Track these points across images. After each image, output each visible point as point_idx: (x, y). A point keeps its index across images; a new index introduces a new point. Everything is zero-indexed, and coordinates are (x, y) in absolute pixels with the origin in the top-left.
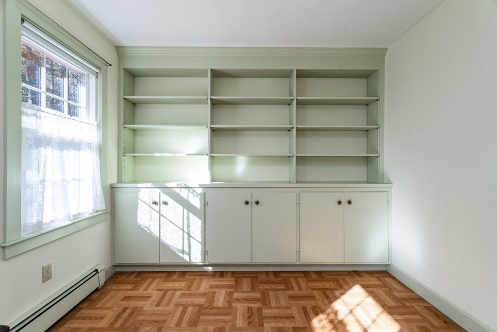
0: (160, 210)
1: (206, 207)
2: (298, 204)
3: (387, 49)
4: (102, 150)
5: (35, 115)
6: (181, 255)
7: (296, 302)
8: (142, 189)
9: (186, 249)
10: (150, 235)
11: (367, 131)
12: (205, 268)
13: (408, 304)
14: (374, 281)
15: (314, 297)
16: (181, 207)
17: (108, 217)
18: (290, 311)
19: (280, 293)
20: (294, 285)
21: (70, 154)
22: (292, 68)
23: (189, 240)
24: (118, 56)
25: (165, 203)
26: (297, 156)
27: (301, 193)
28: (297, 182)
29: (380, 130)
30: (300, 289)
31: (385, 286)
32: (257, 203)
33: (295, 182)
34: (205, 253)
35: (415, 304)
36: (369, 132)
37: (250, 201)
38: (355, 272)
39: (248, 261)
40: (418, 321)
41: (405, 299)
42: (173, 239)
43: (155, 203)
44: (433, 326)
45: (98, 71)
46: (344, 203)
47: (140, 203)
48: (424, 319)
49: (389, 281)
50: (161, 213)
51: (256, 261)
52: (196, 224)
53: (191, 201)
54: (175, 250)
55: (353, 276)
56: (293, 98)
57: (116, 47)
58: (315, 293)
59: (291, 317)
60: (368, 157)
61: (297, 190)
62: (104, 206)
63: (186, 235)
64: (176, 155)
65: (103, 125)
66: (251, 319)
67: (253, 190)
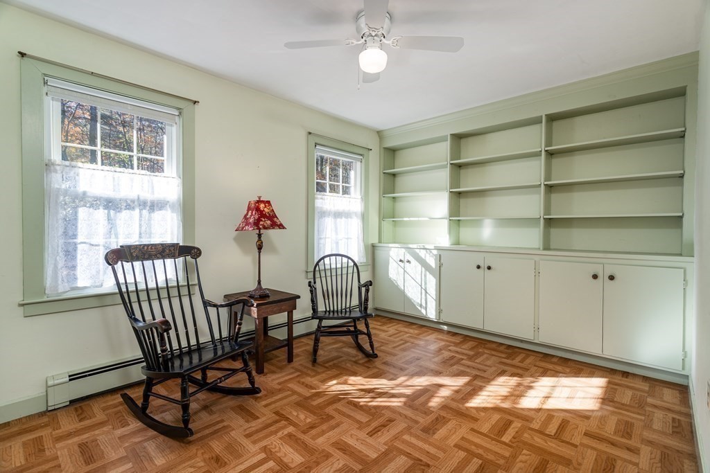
0: (404, 267)
1: (442, 268)
2: (538, 274)
4: (364, 217)
5: (322, 198)
6: (419, 308)
8: (392, 249)
9: (424, 305)
10: (397, 287)
12: (442, 326)
16: (420, 266)
17: (370, 268)
21: (342, 222)
22: (540, 115)
23: (426, 296)
24: (379, 140)
25: (408, 262)
26: (545, 218)
28: (544, 249)
29: (686, 177)
32: (489, 268)
33: (541, 249)
34: (439, 311)
37: (481, 265)
39: (479, 326)
42: (413, 293)
43: (401, 261)
45: (362, 157)
46: (605, 278)
47: (391, 260)
50: (405, 270)
51: (488, 328)
52: (432, 282)
53: (428, 261)
54: (415, 304)
56: (541, 149)
57: (377, 132)
61: (537, 258)
63: (423, 291)
64: (420, 219)
65: (365, 198)
67: (485, 254)
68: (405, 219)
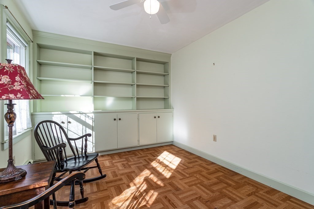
0: (67, 127)
2: (138, 119)
3: (171, 54)
7: (141, 159)
8: (54, 115)
11: (164, 87)
13: (180, 152)
14: (168, 148)
15: (147, 156)
18: (140, 161)
19: (133, 157)
20: (138, 154)
22: (134, 57)
24: (33, 35)
25: (69, 122)
26: (137, 98)
27: (139, 114)
28: (137, 109)
29: (169, 87)
30: (141, 155)
31: (172, 149)
32: (120, 119)
34: (93, 147)
35: (182, 152)
36: (165, 87)
37: (116, 118)
38: (161, 146)
40: (183, 155)
41: (179, 151)
43: (63, 123)
44: (187, 155)
45: (27, 46)
46: (157, 117)
48: (185, 154)
49: (173, 147)
50: (69, 129)
51: (119, 147)
55: (160, 148)
56: (135, 70)
57: (32, 30)
58: (147, 155)
59: (141, 163)
60: (164, 98)
61: (138, 113)
62: (31, 125)
64: (66, 96)
66: (125, 166)
67: (118, 113)
68: (62, 96)
